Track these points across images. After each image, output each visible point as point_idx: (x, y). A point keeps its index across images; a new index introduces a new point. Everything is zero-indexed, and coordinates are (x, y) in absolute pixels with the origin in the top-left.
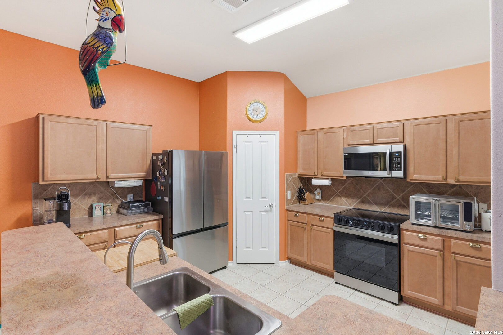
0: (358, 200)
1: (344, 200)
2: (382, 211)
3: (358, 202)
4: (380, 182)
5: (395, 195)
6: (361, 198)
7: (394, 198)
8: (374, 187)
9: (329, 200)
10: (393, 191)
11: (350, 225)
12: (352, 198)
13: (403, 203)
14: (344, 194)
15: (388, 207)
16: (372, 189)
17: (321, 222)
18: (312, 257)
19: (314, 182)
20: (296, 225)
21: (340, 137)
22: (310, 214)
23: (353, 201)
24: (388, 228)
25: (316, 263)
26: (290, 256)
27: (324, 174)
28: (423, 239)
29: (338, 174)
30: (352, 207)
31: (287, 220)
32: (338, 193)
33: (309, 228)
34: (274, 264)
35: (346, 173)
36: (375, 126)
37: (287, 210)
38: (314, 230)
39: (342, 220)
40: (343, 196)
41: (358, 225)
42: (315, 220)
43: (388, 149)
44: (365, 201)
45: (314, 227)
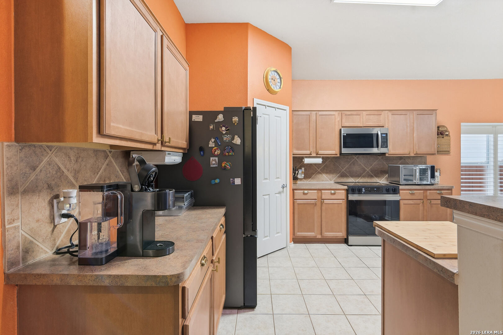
0: (337, 175)
1: (325, 176)
2: (356, 181)
3: (338, 177)
4: (354, 159)
5: (365, 168)
6: (340, 173)
7: (365, 170)
8: (350, 163)
9: (310, 178)
10: (364, 166)
11: (363, 193)
12: (332, 174)
13: (371, 174)
14: (325, 171)
15: (361, 178)
16: (349, 165)
17: (333, 196)
18: (324, 230)
19: (307, 161)
20: (305, 203)
21: (335, 120)
22: (320, 190)
23: (332, 176)
24: (392, 190)
25: (327, 234)
26: (297, 236)
27: (318, 153)
28: (412, 194)
29: (333, 152)
30: (332, 182)
31: (294, 199)
32: (319, 170)
33: (319, 204)
34: (286, 247)
35: (344, 151)
36: (364, 112)
37: (294, 190)
38: (325, 204)
39: (356, 190)
40: (323, 173)
41: (369, 192)
42: (326, 194)
43: (378, 131)
44: (343, 175)
45: (326, 201)
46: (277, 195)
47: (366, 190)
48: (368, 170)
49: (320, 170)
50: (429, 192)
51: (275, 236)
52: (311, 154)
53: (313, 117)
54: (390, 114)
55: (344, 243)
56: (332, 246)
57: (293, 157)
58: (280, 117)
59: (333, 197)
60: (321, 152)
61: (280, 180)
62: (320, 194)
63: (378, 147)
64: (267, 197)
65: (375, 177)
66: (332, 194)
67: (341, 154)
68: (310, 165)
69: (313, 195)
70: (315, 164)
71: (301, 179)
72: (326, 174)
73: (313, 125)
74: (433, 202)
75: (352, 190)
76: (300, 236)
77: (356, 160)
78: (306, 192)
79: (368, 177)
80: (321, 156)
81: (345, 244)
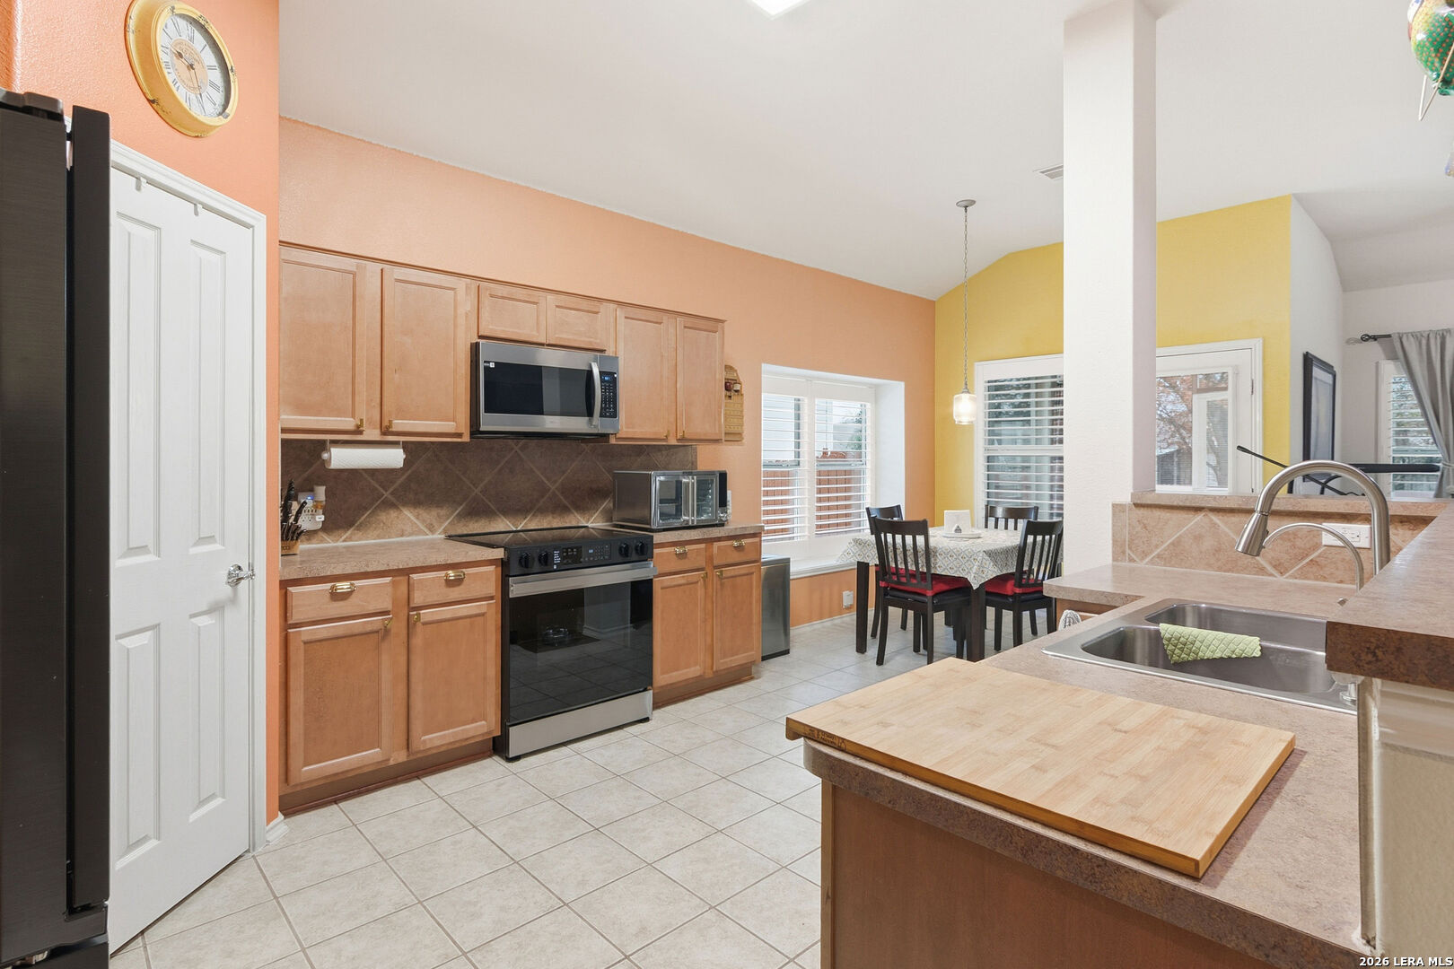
0: (456, 509)
1: (410, 516)
2: (519, 529)
3: (457, 515)
4: (514, 451)
5: (546, 481)
6: (464, 501)
7: (544, 490)
8: (500, 466)
9: (351, 527)
10: (543, 474)
11: (555, 567)
12: (437, 507)
13: (564, 500)
14: (411, 496)
15: (533, 515)
16: (495, 471)
17: (452, 589)
18: (417, 726)
19: (340, 458)
20: (340, 633)
21: (455, 308)
22: (406, 572)
23: (438, 516)
24: (636, 550)
25: (430, 739)
26: (303, 781)
27: (390, 426)
28: (682, 556)
29: (449, 427)
30: (439, 536)
31: (286, 624)
32: (386, 494)
33: (398, 627)
34: (248, 851)
35: (490, 422)
36: (550, 297)
37: (285, 584)
38: (424, 624)
39: (534, 559)
40: (405, 504)
41: (573, 562)
42: (428, 587)
43: (593, 364)
44: (476, 510)
45: (427, 614)
46: (204, 621)
47: (563, 558)
48: (553, 488)
49: (392, 494)
50: (716, 545)
51: (193, 817)
52: (361, 433)
53: (370, 287)
54: (620, 313)
55: (490, 756)
56: (450, 782)
57: (284, 442)
58: (222, 253)
59: (455, 594)
60: (399, 424)
61: (217, 547)
62: (404, 588)
63: (590, 413)
64: (145, 638)
65: (573, 511)
66: (449, 583)
67: (475, 430)
68: (353, 475)
69: (376, 594)
70: (373, 472)
71: (311, 534)
72: (415, 508)
73: (369, 313)
74: (729, 571)
75: (521, 560)
76: (316, 780)
77: (519, 455)
78: (344, 586)
79: (553, 513)
80: (402, 439)
81: (496, 758)
